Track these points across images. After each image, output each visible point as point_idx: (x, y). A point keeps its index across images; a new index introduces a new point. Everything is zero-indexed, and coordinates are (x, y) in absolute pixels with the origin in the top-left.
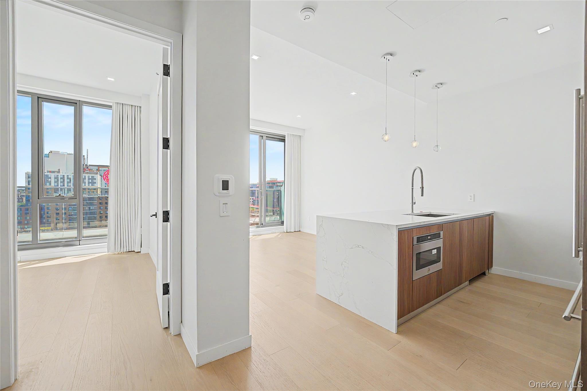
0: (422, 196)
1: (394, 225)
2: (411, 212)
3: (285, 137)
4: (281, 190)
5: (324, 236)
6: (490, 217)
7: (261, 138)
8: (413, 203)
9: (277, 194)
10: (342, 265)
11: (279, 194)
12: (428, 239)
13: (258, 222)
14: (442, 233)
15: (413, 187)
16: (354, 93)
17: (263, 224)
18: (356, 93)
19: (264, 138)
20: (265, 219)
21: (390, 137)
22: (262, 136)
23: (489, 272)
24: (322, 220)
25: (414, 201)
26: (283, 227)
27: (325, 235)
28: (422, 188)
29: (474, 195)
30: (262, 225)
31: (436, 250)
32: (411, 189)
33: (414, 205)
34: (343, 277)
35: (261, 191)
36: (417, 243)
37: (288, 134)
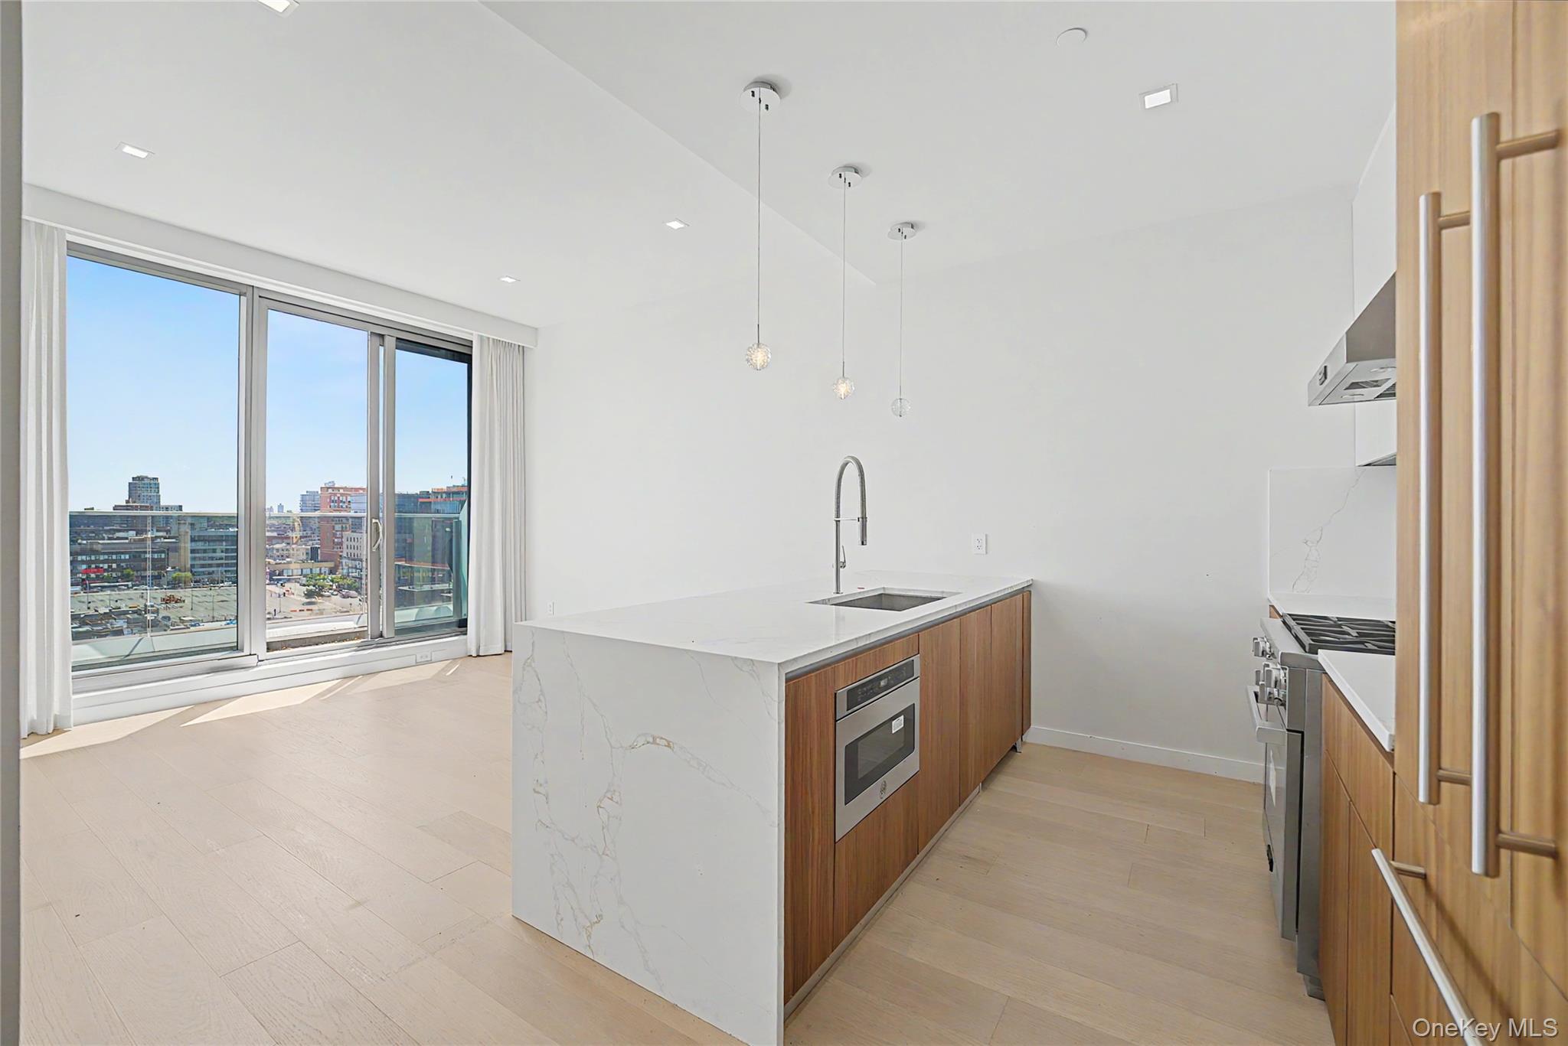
0: (863, 544)
1: (775, 663)
2: (834, 590)
3: (472, 347)
4: (460, 519)
5: (540, 700)
6: (1024, 595)
7: (377, 340)
8: (840, 565)
9: (448, 529)
10: (600, 809)
11: (452, 532)
12: (879, 688)
13: (366, 629)
14: (917, 659)
15: (838, 516)
16: (675, 225)
17: (385, 634)
18: (682, 226)
19: (390, 342)
20: (390, 616)
21: (770, 356)
22: (382, 336)
23: (1024, 740)
24: (533, 643)
25: (842, 560)
26: (466, 640)
27: (542, 698)
28: (864, 519)
29: (986, 536)
30: (381, 636)
31: (902, 717)
32: (835, 523)
33: (841, 569)
34: (603, 854)
35: (374, 521)
36: (848, 710)
37: (481, 336)
